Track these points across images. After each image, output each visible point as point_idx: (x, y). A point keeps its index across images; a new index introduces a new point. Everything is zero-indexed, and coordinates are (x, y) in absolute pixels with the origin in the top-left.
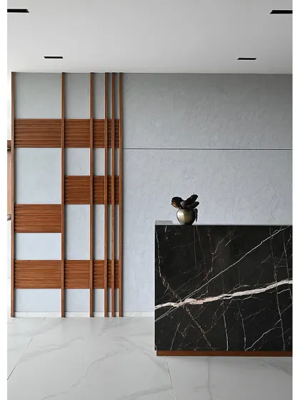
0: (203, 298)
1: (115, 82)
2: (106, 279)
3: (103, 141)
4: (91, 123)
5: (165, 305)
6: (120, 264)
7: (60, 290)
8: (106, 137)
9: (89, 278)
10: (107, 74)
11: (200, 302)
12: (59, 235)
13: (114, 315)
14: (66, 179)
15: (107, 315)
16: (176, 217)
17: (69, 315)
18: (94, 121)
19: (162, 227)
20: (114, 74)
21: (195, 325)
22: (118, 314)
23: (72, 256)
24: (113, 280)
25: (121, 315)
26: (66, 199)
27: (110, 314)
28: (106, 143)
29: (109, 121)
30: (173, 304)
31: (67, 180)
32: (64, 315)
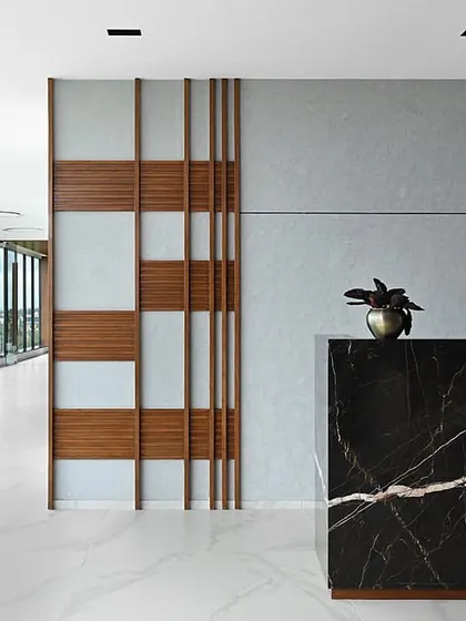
0: (423, 485)
1: (227, 94)
2: (212, 441)
3: (207, 199)
4: (186, 166)
5: (347, 498)
6: (236, 417)
7: (134, 461)
8: (212, 193)
9: (183, 440)
10: (213, 81)
11: (419, 493)
12: (132, 364)
13: (226, 507)
14: (142, 266)
15: (213, 507)
16: (367, 323)
17: (148, 504)
18: (191, 164)
19: (343, 343)
20: (225, 81)
21: (408, 538)
22: (232, 503)
23: (153, 402)
24: (224, 444)
25: (238, 507)
26: (143, 302)
27: (220, 503)
28: (211, 203)
29: (216, 164)
30: (364, 497)
31: (143, 269)
32: (139, 506)
